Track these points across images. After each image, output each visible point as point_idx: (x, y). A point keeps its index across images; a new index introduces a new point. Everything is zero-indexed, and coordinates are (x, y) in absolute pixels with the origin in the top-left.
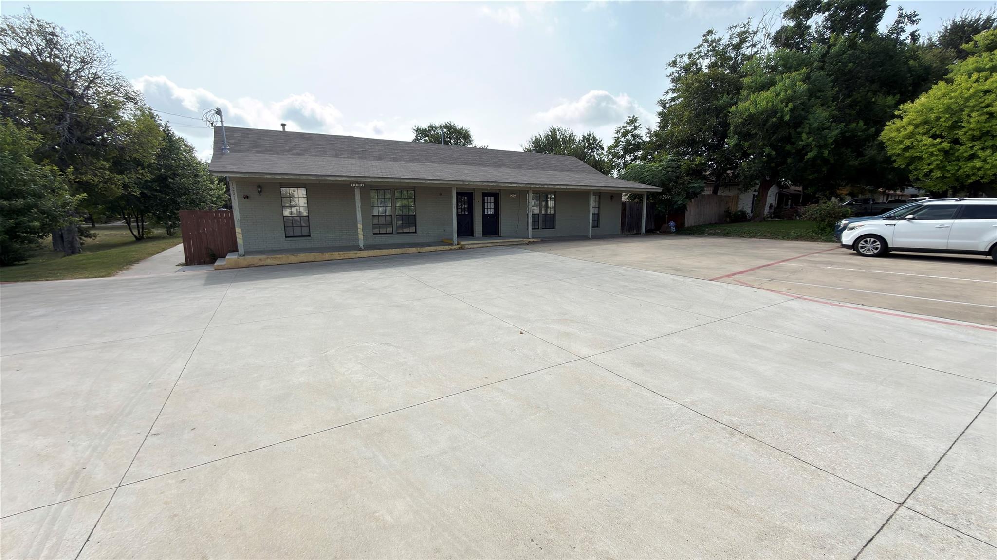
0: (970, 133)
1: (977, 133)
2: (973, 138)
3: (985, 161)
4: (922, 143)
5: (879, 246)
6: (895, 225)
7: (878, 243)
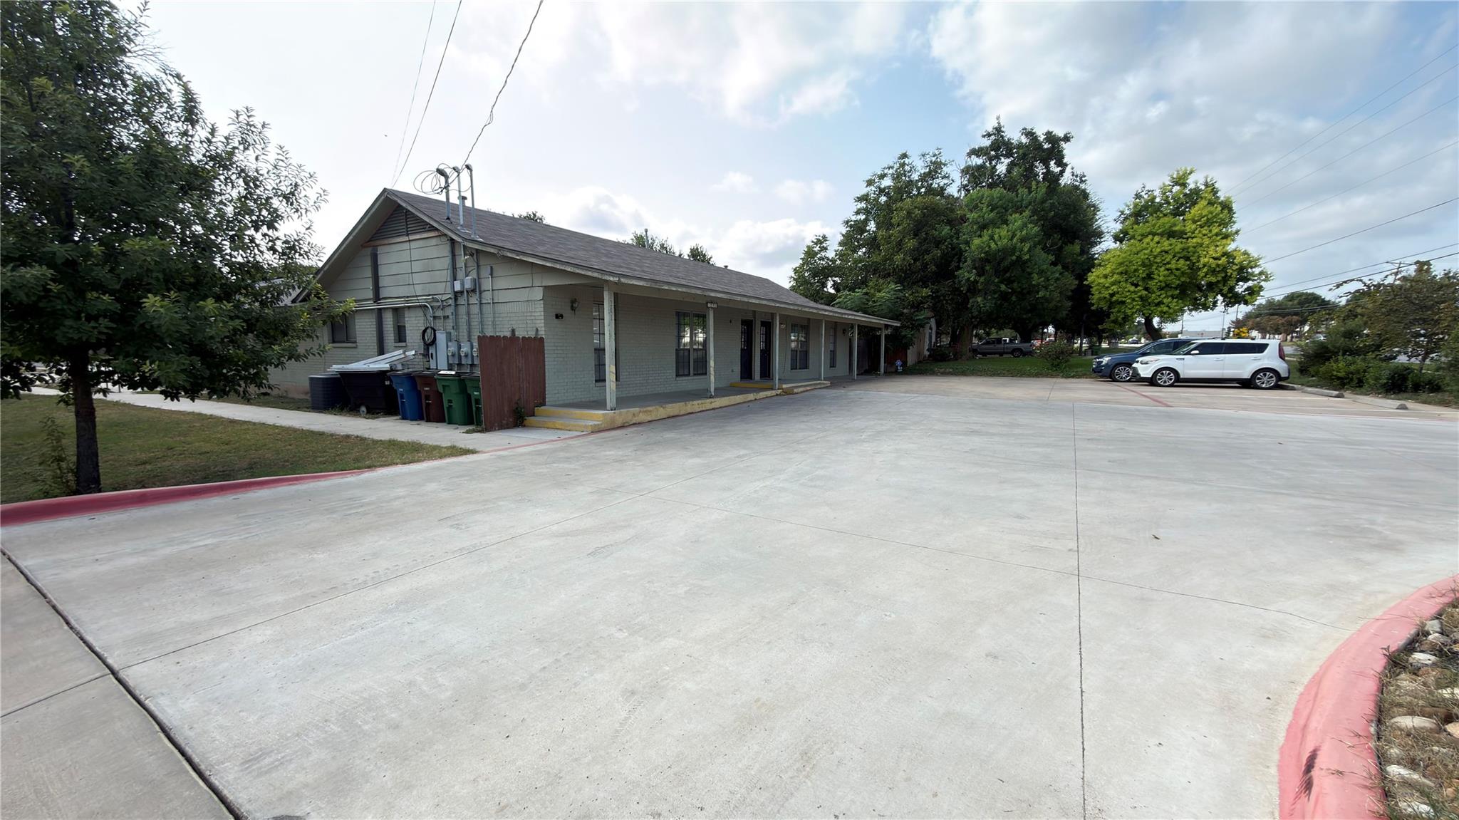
0: (1159, 284)
1: (1163, 285)
2: (1161, 289)
3: (1168, 306)
4: (1126, 290)
5: (1173, 377)
6: (1183, 359)
7: (1172, 375)
